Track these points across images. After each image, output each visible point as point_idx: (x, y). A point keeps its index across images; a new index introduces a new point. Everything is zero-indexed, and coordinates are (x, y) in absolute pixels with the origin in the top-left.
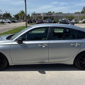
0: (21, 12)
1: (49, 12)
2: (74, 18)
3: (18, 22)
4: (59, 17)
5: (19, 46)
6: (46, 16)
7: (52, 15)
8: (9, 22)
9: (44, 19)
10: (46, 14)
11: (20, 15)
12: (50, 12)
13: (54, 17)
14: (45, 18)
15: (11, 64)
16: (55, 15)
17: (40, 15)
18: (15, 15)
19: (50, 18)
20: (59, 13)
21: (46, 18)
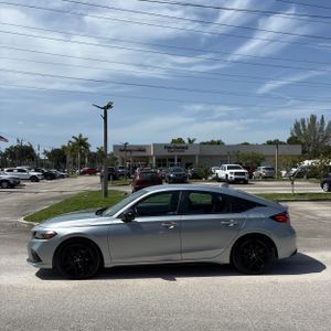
0: (74, 140)
1: (174, 141)
2: (263, 159)
3: (62, 177)
4: (211, 157)
5: (126, 227)
6: (166, 153)
7: (187, 153)
8: (34, 179)
9: (159, 166)
10: (166, 147)
11: (72, 151)
12: (180, 140)
13: (194, 156)
14: (161, 162)
15: (108, 263)
16: (196, 152)
17: (144, 151)
18: (50, 150)
19: (179, 160)
20: (212, 143)
21: (164, 160)
